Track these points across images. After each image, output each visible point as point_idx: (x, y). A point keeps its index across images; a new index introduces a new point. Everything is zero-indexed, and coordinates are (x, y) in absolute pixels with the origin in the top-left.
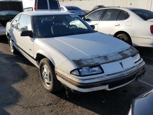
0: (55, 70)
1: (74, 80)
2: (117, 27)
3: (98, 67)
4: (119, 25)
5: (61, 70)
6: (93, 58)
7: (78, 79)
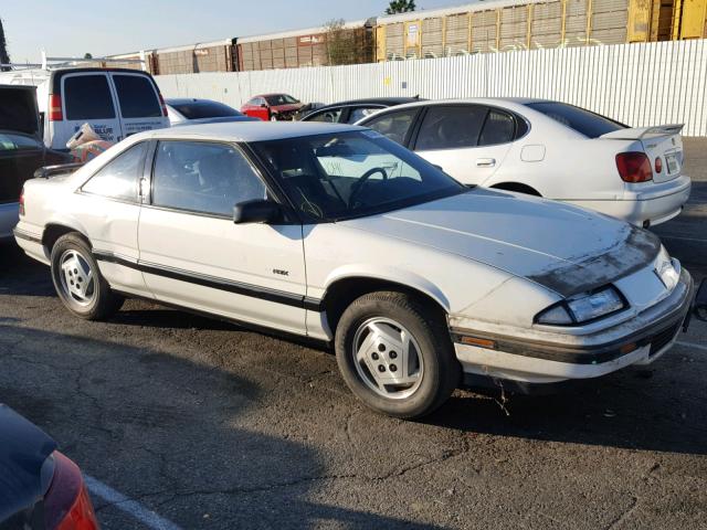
0: (452, 323)
1: (555, 341)
2: (489, 171)
3: (609, 291)
4: (494, 162)
5: (481, 320)
6: (582, 265)
7: (571, 337)
